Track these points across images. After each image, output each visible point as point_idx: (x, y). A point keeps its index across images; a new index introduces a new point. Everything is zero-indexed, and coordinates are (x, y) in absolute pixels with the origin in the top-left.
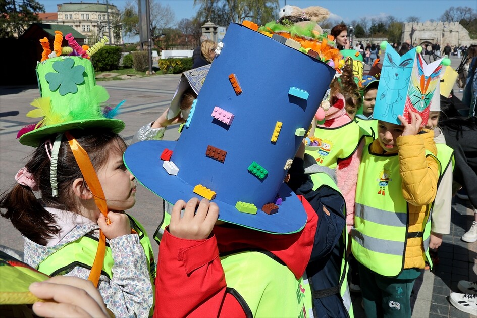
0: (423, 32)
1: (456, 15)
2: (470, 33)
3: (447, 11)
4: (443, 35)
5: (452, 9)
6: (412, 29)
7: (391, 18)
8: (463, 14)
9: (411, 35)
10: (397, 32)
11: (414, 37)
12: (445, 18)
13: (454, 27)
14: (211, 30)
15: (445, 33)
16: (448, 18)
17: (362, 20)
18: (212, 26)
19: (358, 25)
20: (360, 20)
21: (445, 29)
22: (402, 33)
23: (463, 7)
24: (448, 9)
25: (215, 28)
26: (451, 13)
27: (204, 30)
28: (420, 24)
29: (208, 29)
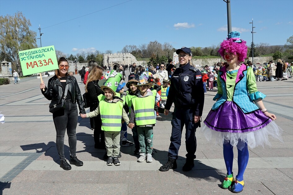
0: (113, 58)
1: (129, 49)
2: (137, 58)
3: (124, 47)
4: (124, 60)
5: (127, 46)
6: (108, 57)
7: (98, 52)
8: (132, 49)
9: (108, 60)
10: (100, 59)
11: (109, 61)
12: (124, 51)
13: (128, 56)
14: (6, 64)
15: (124, 59)
16: (125, 51)
17: (82, 53)
18: (6, 62)
19: (80, 56)
20: (81, 53)
21: (124, 56)
22: (103, 60)
23: (132, 45)
24: (125, 46)
25: (8, 64)
26: (127, 49)
27: (2, 65)
28: (112, 54)
29: (4, 64)
